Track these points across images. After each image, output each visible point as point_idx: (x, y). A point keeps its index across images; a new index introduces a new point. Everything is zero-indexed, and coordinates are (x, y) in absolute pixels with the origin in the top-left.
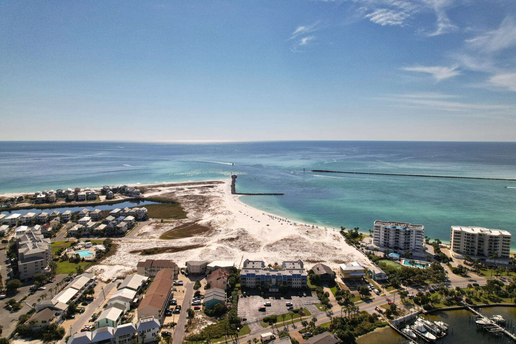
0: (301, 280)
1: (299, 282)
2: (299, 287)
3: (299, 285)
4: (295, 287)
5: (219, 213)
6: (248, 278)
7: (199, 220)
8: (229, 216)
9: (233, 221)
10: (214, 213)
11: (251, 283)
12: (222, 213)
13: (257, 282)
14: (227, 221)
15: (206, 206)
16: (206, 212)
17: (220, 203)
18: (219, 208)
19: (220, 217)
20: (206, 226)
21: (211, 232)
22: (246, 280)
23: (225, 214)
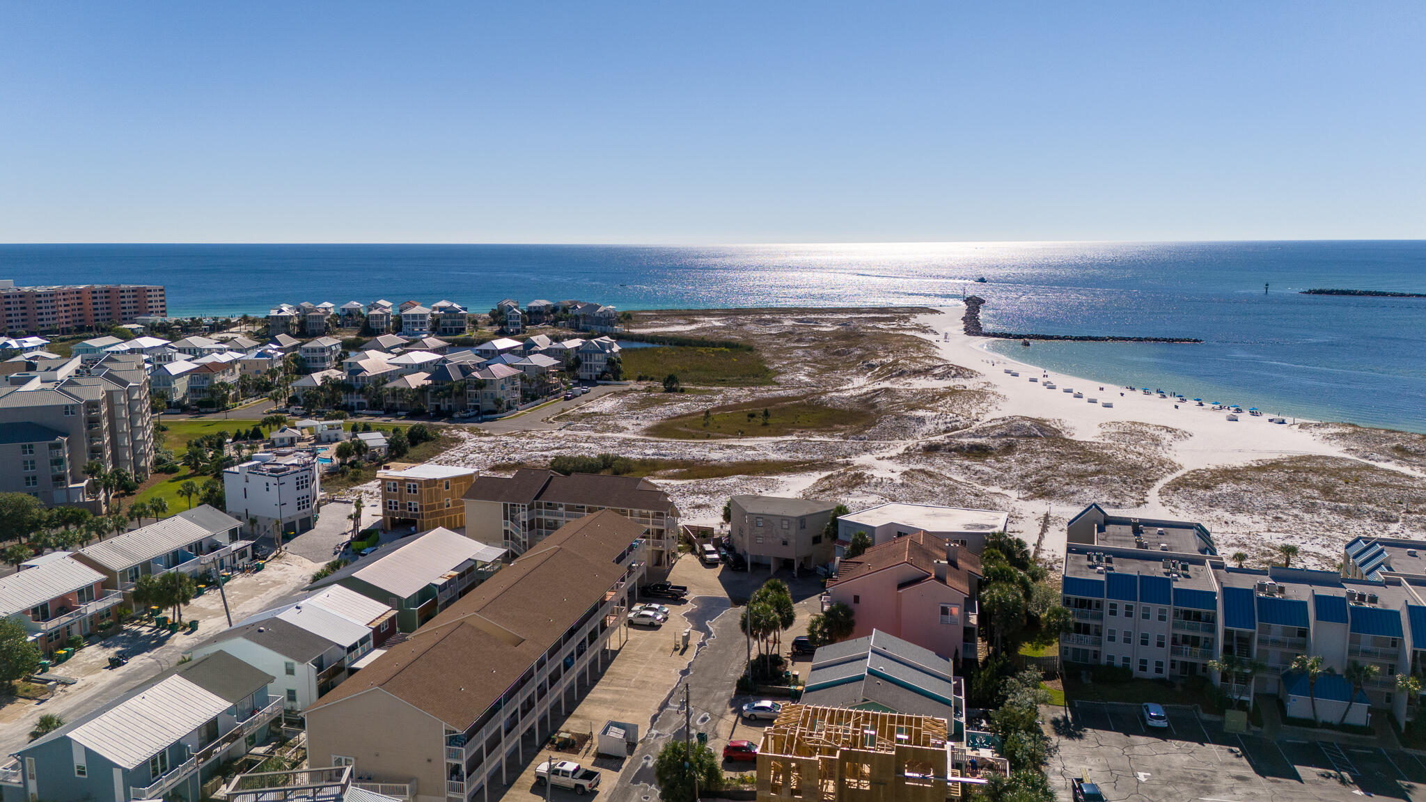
5: (916, 373)
6: (1113, 606)
7: (825, 392)
8: (958, 382)
9: (981, 395)
10: (890, 371)
11: (1137, 639)
12: (926, 372)
13: (1180, 639)
14: (952, 392)
15: (860, 357)
16: (857, 374)
17: (919, 349)
18: (913, 359)
19: (920, 383)
20: (856, 407)
21: (875, 424)
22: (1100, 617)
23: (942, 377)
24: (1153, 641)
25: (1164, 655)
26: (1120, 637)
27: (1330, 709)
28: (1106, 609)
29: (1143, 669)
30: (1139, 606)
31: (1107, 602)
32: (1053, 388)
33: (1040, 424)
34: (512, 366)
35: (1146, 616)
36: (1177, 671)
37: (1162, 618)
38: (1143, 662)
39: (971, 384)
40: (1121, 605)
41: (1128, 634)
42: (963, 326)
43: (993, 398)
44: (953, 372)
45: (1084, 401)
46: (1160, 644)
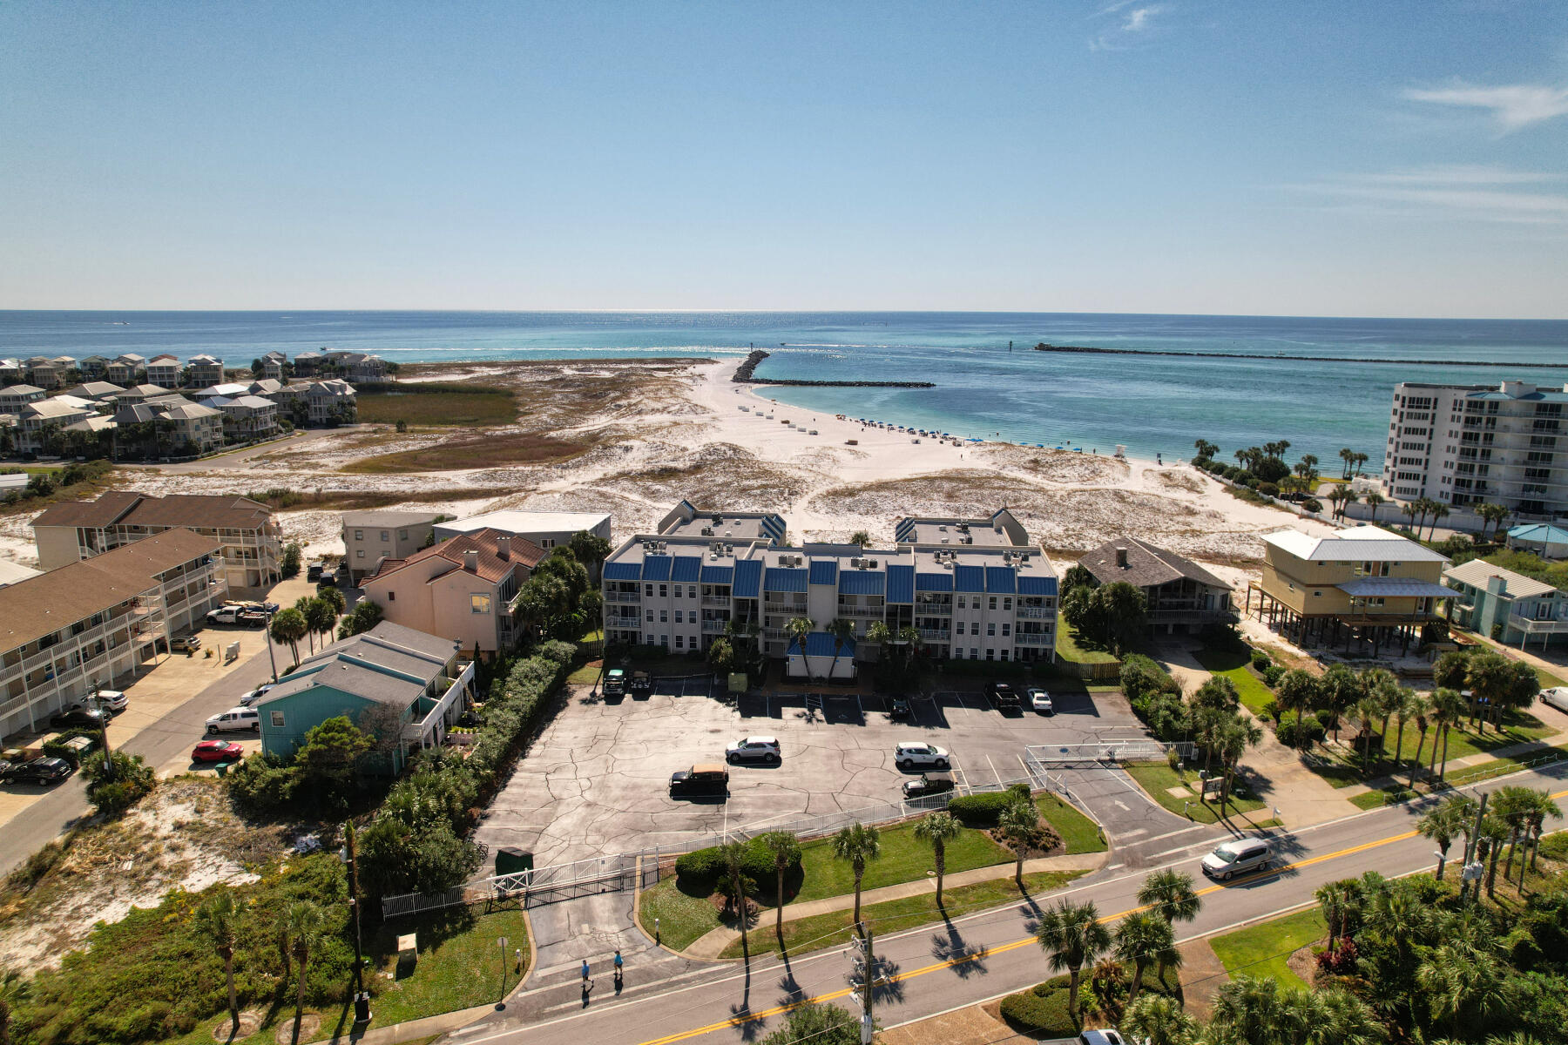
0: (1014, 604)
1: (1001, 617)
2: (997, 656)
3: (1003, 645)
4: (973, 658)
5: (653, 411)
6: (649, 587)
7: (557, 430)
8: (688, 418)
9: (702, 427)
10: (631, 410)
11: (671, 616)
12: (664, 410)
13: (709, 614)
14: (674, 425)
15: (613, 400)
16: (601, 414)
17: (671, 392)
18: (661, 400)
19: (651, 419)
20: (580, 442)
21: (584, 455)
22: (640, 599)
23: (674, 413)
24: (686, 617)
25: (695, 630)
26: (657, 616)
27: (820, 665)
28: (643, 590)
29: (679, 645)
30: (671, 586)
31: (643, 584)
32: (773, 419)
34: (216, 408)
35: (678, 595)
37: (692, 595)
38: (679, 638)
39: (696, 419)
40: (656, 585)
41: (663, 613)
42: (733, 375)
43: (710, 429)
44: (688, 409)
45: (793, 431)
46: (693, 621)
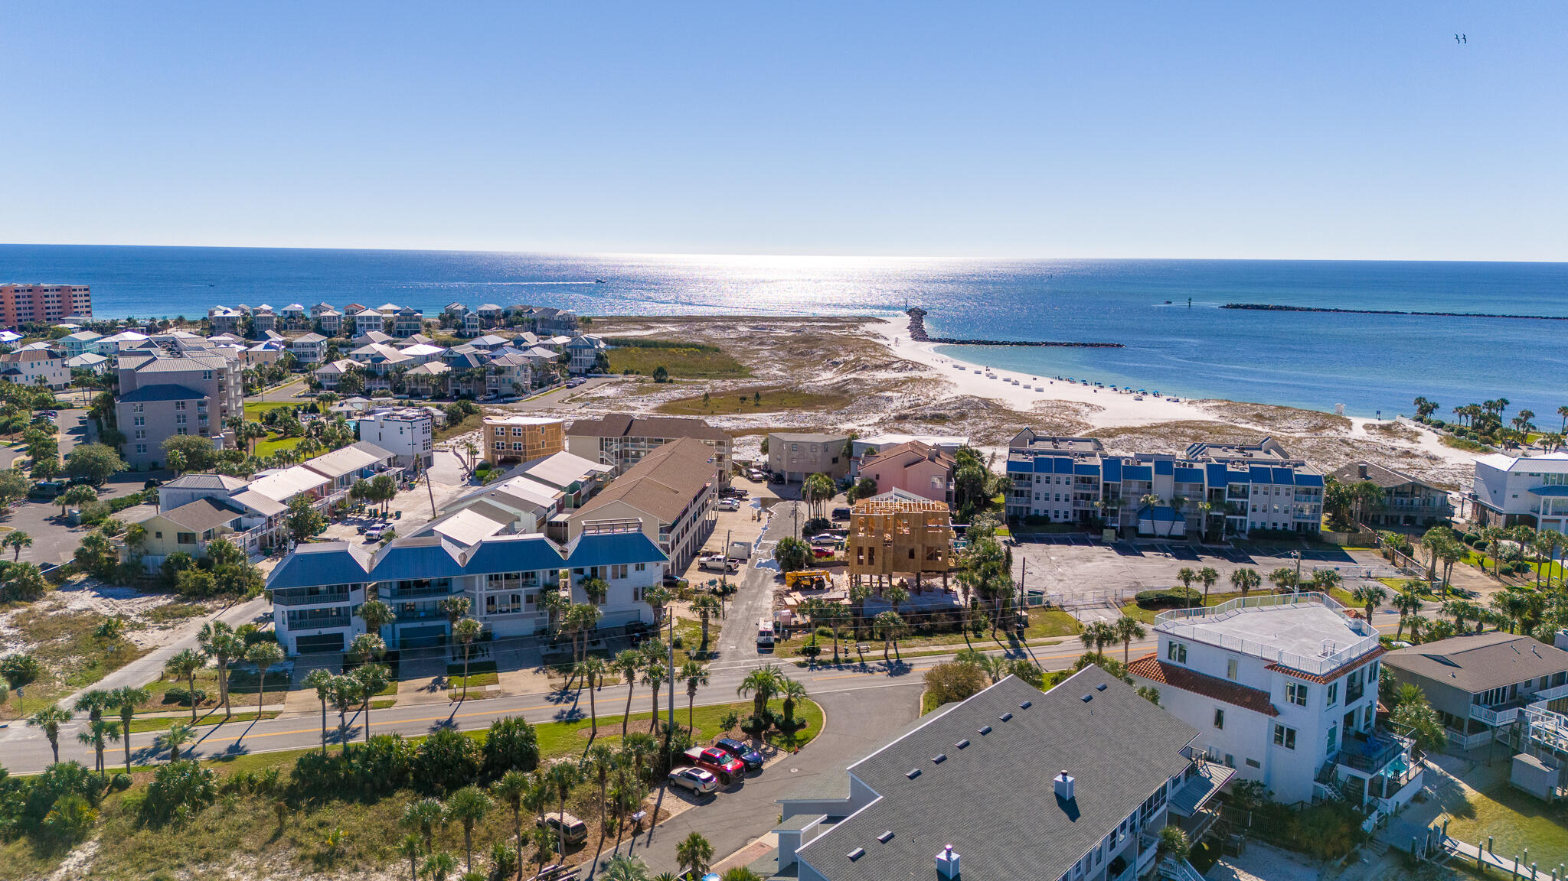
0: (1292, 492)
1: (1283, 501)
2: (1280, 527)
3: (1284, 520)
4: (1263, 528)
5: (877, 367)
6: (1039, 477)
7: (799, 383)
8: (915, 374)
9: (936, 382)
10: (855, 366)
11: (1052, 497)
12: (886, 366)
13: (1079, 497)
14: (912, 380)
15: (823, 357)
16: (824, 369)
17: (876, 350)
18: (874, 357)
19: (882, 375)
20: (831, 393)
21: (852, 403)
22: (1030, 485)
23: (900, 370)
24: (1062, 498)
25: (1069, 507)
26: (1042, 497)
27: (1162, 527)
28: (1034, 479)
29: (1057, 516)
30: (1054, 476)
31: (1035, 475)
32: (995, 378)
33: (987, 402)
35: (1058, 483)
36: (1077, 518)
37: (1068, 483)
38: (1057, 512)
39: (925, 375)
40: (1043, 476)
41: (1047, 494)
42: (910, 334)
43: (945, 384)
44: (910, 366)
45: (1020, 388)
46: (1067, 500)
